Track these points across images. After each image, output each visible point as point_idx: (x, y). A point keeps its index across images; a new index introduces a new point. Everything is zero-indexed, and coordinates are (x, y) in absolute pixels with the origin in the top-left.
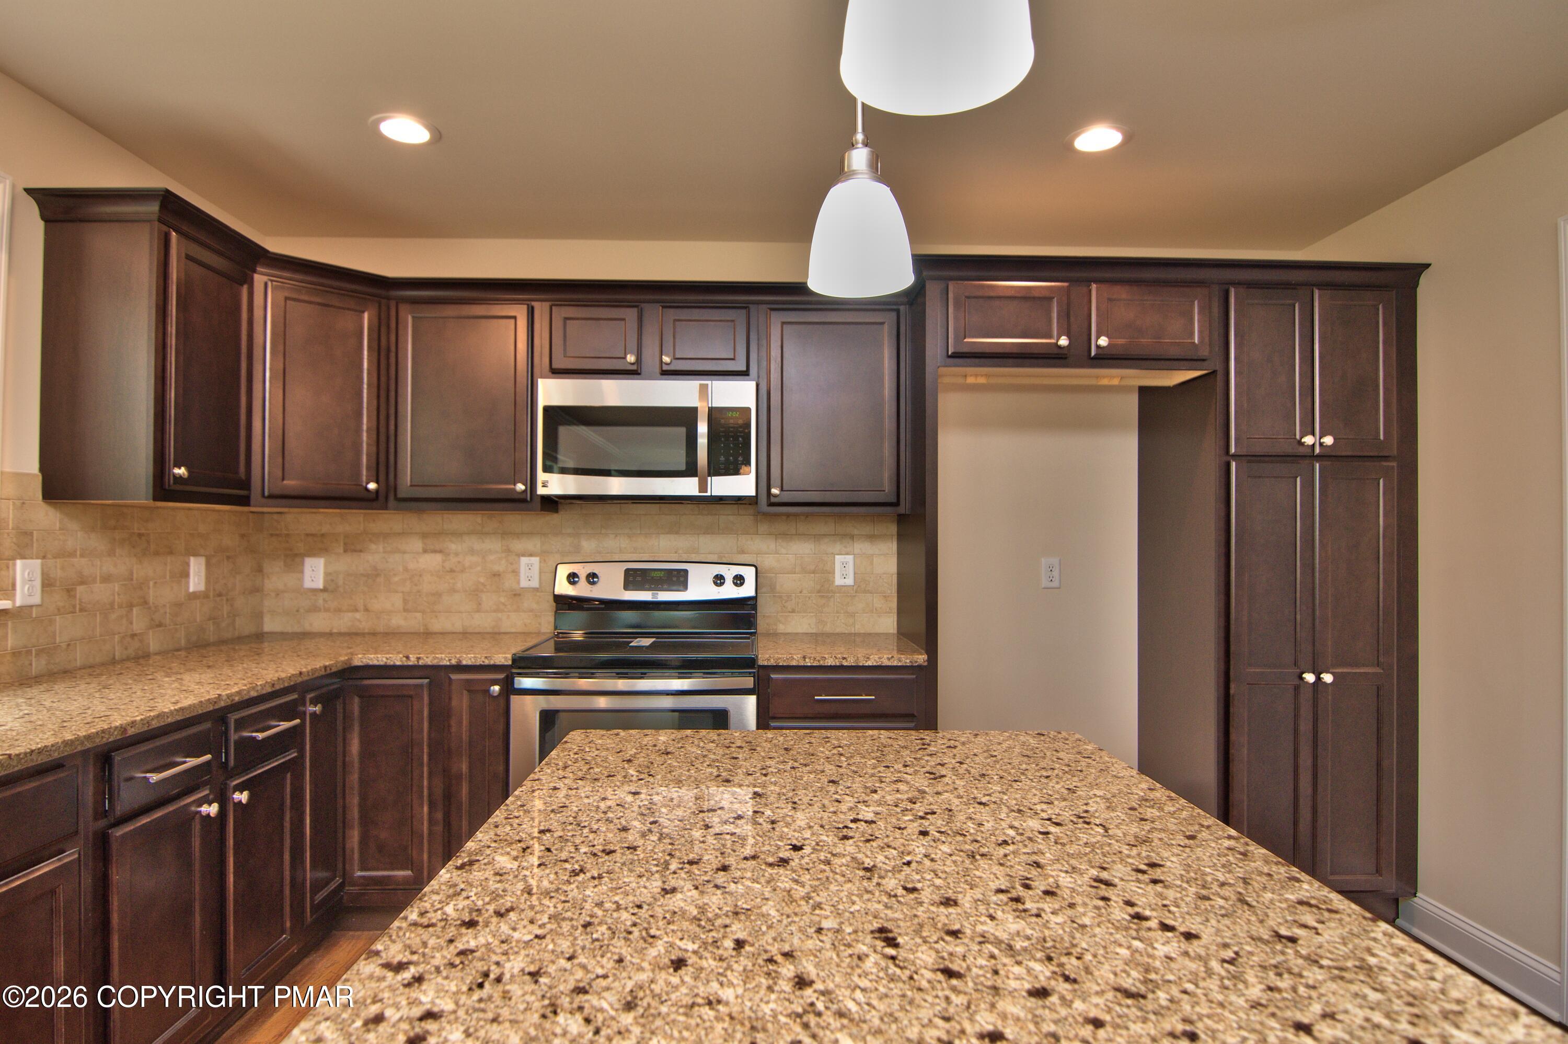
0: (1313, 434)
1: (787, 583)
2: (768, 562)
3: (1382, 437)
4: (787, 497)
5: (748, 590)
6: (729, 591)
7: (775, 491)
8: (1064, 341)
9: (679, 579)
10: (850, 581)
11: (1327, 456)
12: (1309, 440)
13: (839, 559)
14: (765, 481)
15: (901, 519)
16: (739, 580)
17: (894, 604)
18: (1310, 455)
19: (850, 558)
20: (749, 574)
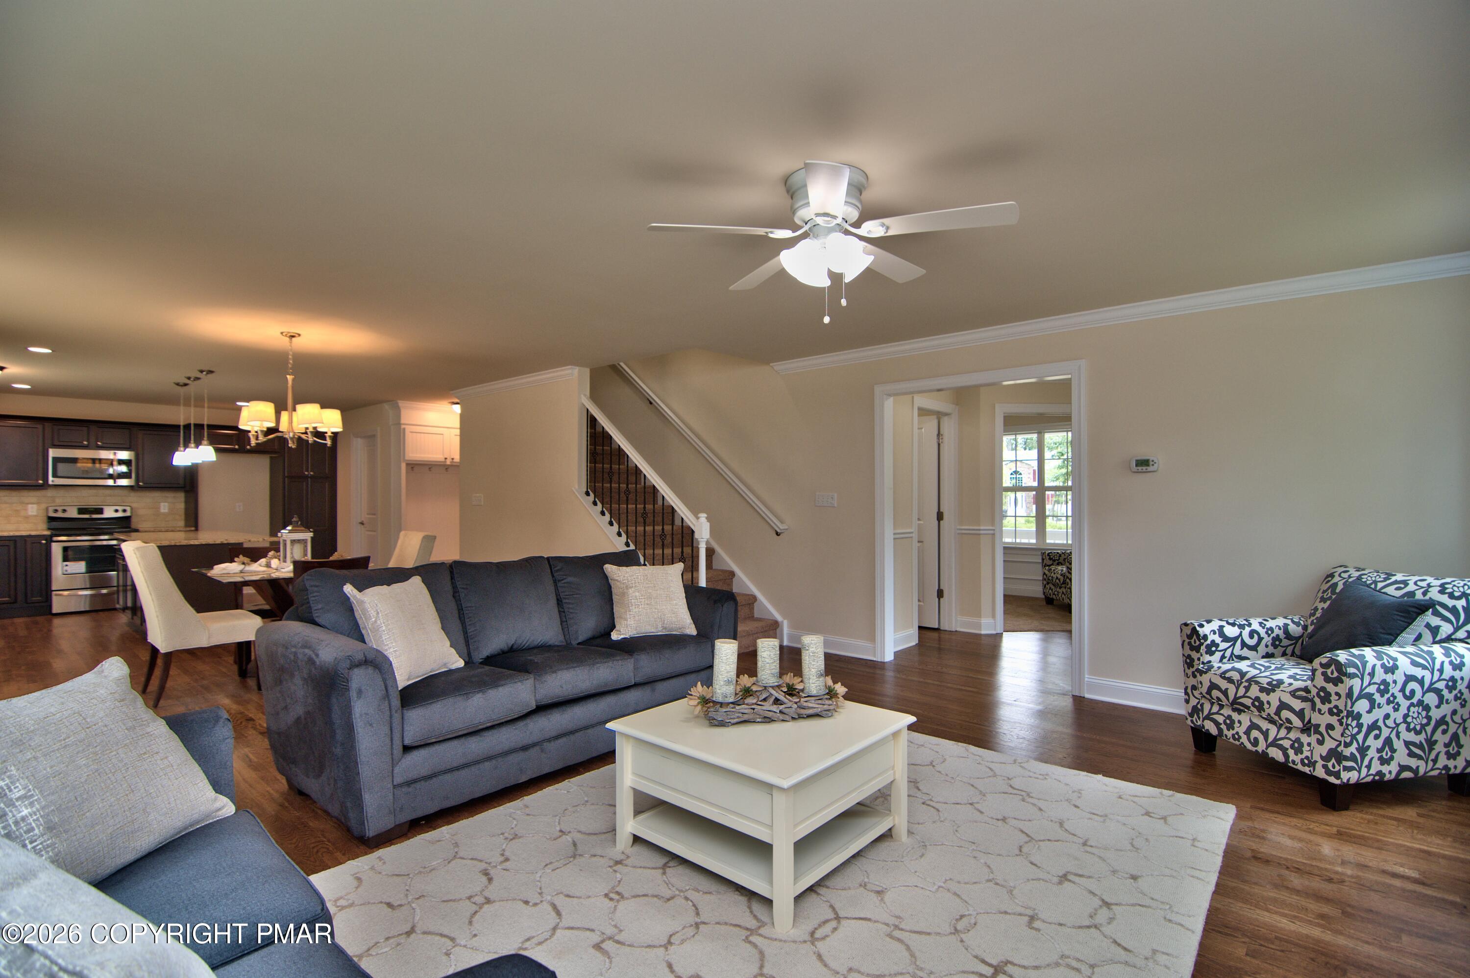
0: (308, 471)
1: (141, 512)
2: (134, 505)
3: (327, 471)
4: (148, 486)
5: (128, 514)
6: (120, 514)
7: (141, 484)
8: (237, 447)
9: (101, 511)
10: (166, 511)
11: (312, 477)
12: (306, 473)
13: (162, 504)
14: (137, 480)
15: (186, 492)
16: (124, 511)
17: (183, 517)
18: (307, 477)
19: (166, 504)
20: (128, 509)
